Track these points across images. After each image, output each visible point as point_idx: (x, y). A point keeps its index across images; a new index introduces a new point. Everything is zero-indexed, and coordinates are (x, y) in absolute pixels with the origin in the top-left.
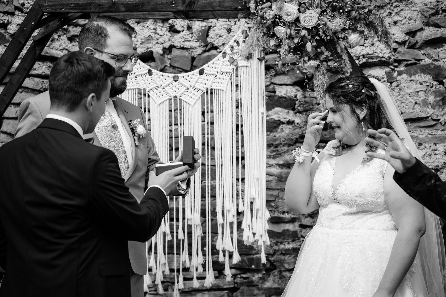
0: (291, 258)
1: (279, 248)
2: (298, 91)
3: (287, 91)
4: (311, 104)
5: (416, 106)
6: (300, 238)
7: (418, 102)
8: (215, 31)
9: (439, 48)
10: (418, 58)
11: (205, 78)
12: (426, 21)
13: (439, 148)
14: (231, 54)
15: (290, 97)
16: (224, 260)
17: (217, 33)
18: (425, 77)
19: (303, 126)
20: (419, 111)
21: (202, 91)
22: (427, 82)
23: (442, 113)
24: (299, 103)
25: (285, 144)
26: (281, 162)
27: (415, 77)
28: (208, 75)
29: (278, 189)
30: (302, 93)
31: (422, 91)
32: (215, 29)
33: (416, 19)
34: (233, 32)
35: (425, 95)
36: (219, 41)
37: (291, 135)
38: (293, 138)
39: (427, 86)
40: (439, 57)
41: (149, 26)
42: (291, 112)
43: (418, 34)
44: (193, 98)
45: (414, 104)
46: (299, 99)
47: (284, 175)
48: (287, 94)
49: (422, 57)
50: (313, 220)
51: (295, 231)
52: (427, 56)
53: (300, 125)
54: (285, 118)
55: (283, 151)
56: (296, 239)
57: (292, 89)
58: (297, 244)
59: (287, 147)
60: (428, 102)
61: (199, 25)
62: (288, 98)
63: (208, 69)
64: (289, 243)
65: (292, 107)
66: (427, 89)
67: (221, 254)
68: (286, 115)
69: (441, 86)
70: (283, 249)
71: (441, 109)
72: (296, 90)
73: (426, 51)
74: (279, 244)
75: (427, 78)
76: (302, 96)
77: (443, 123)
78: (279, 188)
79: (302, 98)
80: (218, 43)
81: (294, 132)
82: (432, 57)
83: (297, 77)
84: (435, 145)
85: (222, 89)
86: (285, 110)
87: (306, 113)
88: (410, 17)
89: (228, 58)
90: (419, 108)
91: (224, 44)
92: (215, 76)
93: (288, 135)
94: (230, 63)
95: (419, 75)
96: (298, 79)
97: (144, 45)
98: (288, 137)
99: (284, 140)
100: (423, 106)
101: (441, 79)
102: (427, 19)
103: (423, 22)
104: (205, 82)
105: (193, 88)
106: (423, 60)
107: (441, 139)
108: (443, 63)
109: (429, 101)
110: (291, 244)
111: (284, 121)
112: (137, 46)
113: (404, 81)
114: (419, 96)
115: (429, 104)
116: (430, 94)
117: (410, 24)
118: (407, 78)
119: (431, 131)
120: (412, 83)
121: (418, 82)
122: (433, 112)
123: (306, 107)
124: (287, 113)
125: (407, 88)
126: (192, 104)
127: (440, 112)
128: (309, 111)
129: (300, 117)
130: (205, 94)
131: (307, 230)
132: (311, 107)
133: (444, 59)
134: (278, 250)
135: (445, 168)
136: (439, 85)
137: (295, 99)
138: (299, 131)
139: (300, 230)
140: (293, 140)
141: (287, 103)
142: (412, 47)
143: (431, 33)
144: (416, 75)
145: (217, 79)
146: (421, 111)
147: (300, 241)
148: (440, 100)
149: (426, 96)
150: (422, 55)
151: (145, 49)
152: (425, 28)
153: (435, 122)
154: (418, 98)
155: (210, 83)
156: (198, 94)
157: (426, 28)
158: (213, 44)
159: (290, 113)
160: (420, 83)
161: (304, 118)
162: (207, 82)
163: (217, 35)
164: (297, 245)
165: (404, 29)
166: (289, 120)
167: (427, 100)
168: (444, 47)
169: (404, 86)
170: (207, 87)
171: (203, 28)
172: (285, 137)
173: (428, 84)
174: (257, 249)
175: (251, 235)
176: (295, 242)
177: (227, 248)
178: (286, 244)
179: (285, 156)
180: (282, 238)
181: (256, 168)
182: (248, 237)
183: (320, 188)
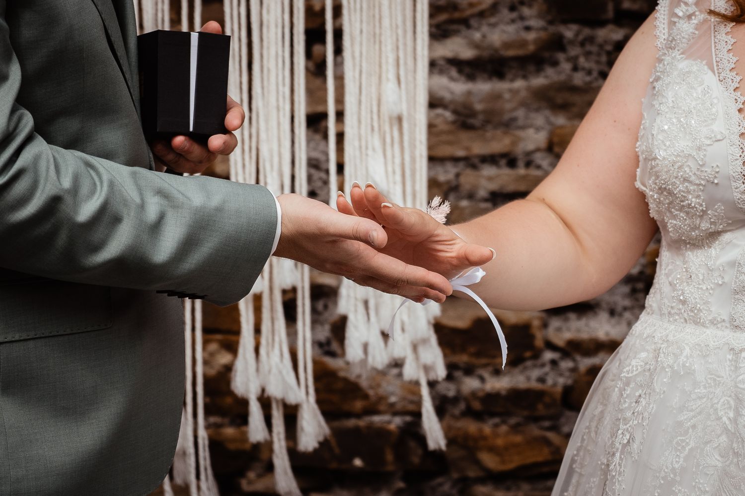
0: (504, 428)
1: (459, 391)
6: (541, 350)
16: (268, 437)
26: (467, 53)
29: (455, 160)
47: (481, 101)
51: (520, 323)
55: (476, 10)
56: (528, 354)
58: (528, 373)
64: (497, 372)
67: (255, 410)
70: (474, 394)
74: (458, 374)
78: (461, 153)
131: (567, 320)
134: (456, 400)
139: (542, 319)
147: (540, 361)
164: (528, 379)
174: (371, 393)
175: (376, 340)
176: (521, 367)
177: (275, 391)
178: (486, 374)
179: (485, 29)
180: (472, 350)
181: (392, 75)
182: (365, 347)
183: (687, 169)
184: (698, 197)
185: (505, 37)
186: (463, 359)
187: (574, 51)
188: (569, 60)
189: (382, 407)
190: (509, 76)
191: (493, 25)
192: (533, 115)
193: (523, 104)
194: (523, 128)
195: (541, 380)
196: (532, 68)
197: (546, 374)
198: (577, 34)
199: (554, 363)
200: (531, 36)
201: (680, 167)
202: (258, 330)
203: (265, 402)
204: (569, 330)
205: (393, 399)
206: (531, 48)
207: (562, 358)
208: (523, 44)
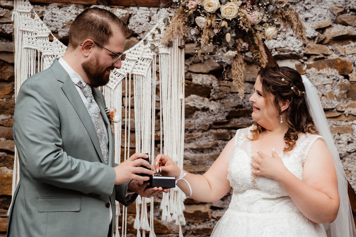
1: (190, 228)
2: (214, 79)
3: (203, 79)
4: (225, 92)
5: (323, 98)
6: (210, 219)
7: (325, 94)
8: (135, 19)
9: (346, 44)
10: (326, 53)
11: (127, 63)
12: (334, 19)
13: (342, 137)
14: (152, 41)
15: (206, 85)
17: (137, 21)
18: (332, 71)
19: (217, 113)
20: (326, 102)
21: (122, 76)
22: (333, 76)
23: (346, 106)
24: (214, 91)
25: (199, 130)
26: (195, 147)
27: (323, 71)
28: (129, 61)
30: (217, 82)
31: (329, 84)
32: (136, 17)
33: (326, 17)
34: (153, 20)
35: (332, 87)
36: (139, 29)
37: (205, 121)
38: (207, 124)
39: (334, 79)
40: (345, 52)
41: (72, 11)
42: (207, 99)
43: (327, 30)
44: (114, 83)
45: (321, 96)
46: (214, 87)
47: (197, 158)
48: (202, 82)
49: (330, 52)
50: (223, 202)
51: (206, 212)
52: (334, 51)
53: (214, 112)
54: (200, 105)
55: (197, 137)
56: (207, 220)
57: (207, 78)
58: (207, 224)
59: (201, 132)
60: (334, 95)
61: (120, 12)
62: (204, 86)
63: (130, 54)
64: (200, 224)
65: (207, 95)
66: (333, 83)
67: (139, 232)
68: (202, 102)
69: (346, 80)
70: (194, 229)
71: (345, 102)
72: (212, 78)
73: (334, 47)
74: (190, 224)
75: (334, 72)
76: (217, 85)
77: (347, 115)
78: (192, 171)
79: (217, 86)
80: (138, 31)
81: (208, 118)
82: (339, 53)
83: (213, 67)
84: (338, 135)
85: (143, 74)
86: (200, 97)
87: (220, 101)
88: (320, 15)
89: (149, 45)
90: (325, 100)
91: (143, 32)
92: (136, 62)
93: (203, 121)
94: (151, 49)
95: (326, 69)
96: (213, 69)
97: (66, 29)
98: (203, 123)
99: (198, 125)
100: (329, 98)
101: (346, 74)
102: (335, 17)
103: (332, 20)
104: (126, 68)
105: (114, 73)
106: (330, 55)
107: (344, 130)
108: (349, 59)
109: (335, 93)
110: (202, 224)
111: (199, 108)
112: (59, 30)
113: (313, 74)
114: (326, 89)
115: (335, 96)
116: (336, 87)
117: (320, 21)
118: (316, 71)
119: (336, 121)
120: (320, 76)
121: (326, 75)
122: (338, 104)
123: (220, 95)
124: (202, 100)
125: (316, 80)
126: (113, 88)
127: (345, 104)
128: (223, 99)
129: (215, 104)
130: (126, 79)
131: (217, 211)
132: (225, 95)
133: (350, 55)
134: (189, 231)
135: (347, 156)
136: (344, 79)
137: (210, 87)
138: (213, 118)
139: (211, 211)
140: (207, 126)
141: (202, 90)
142: (321, 42)
143: (338, 30)
144: (323, 68)
145: (138, 65)
146: (327, 103)
147: (210, 222)
148: (345, 93)
149: (332, 89)
150: (329, 50)
151: (66, 33)
152: (333, 25)
153: (339, 114)
154: (325, 91)
155: (131, 68)
156: (119, 79)
157: (335, 25)
158: (133, 32)
159: (205, 100)
160: (327, 76)
161: (218, 105)
162: (128, 68)
163: (137, 23)
164: (207, 225)
165: (314, 25)
166: (204, 107)
167: (333, 93)
168: (350, 44)
169: (313, 79)
170: (128, 72)
171: (124, 16)
172: (199, 123)
173: (334, 78)
174: (169, 228)
175: (169, 215)
176: (205, 223)
177: (144, 228)
178: (197, 225)
179: (199, 141)
180: (194, 218)
181: (175, 152)
182: (167, 217)
183: (238, 176)
184: (241, 182)
185: (204, 143)
186: (191, 221)
187: (220, 147)
188: (219, 149)
189: (172, 232)
190: (205, 152)
191: (201, 140)
192: (210, 162)
193: (208, 159)
194: (208, 165)
195: (210, 226)
196: (210, 151)
197: (212, 224)
198: (221, 143)
199: (213, 222)
200: (210, 143)
201: (237, 175)
202: (140, 213)
203: (141, 231)
204: (217, 214)
205: (174, 230)
206: (210, 146)
207: (215, 221)
208: (208, 145)
